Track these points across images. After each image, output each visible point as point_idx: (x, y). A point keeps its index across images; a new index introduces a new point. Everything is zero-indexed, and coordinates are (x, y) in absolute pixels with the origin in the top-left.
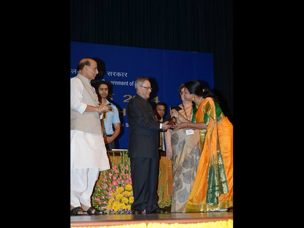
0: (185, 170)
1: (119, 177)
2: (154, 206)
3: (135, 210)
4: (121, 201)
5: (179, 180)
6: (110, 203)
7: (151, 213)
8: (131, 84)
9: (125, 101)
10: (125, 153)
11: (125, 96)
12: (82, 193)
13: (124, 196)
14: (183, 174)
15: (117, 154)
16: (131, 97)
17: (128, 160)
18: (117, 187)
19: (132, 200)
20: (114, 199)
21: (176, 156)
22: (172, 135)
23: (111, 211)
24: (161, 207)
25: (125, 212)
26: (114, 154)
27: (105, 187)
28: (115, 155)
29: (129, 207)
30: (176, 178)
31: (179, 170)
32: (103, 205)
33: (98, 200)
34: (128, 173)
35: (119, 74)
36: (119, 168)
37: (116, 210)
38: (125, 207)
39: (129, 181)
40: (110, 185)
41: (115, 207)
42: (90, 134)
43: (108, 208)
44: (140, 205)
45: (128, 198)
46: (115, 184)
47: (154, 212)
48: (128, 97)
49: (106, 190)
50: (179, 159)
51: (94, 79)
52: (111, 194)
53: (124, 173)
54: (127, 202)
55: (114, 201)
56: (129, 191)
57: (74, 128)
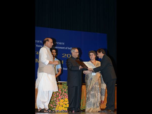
1: (61, 94)
2: (79, 109)
3: (69, 111)
4: (62, 106)
6: (57, 107)
7: (77, 112)
8: (66, 48)
9: (63, 57)
10: (65, 83)
12: (46, 102)
13: (64, 104)
15: (61, 84)
16: (66, 55)
17: (66, 87)
18: (61, 99)
19: (68, 106)
23: (57, 111)
24: (81, 109)
25: (65, 111)
26: (59, 84)
27: (55, 99)
28: (60, 84)
29: (66, 109)
31: (89, 92)
32: (54, 108)
33: (52, 105)
34: (66, 93)
35: (60, 43)
36: (62, 90)
37: (60, 110)
38: (64, 109)
39: (67, 97)
40: (57, 98)
41: (60, 109)
42: (50, 75)
43: (56, 109)
44: (72, 108)
45: (66, 105)
46: (59, 98)
47: (79, 112)
48: (64, 55)
49: (55, 101)
50: (89, 87)
52: (58, 103)
53: (64, 93)
54: (65, 107)
55: (59, 106)
56: (66, 101)
57: (43, 72)
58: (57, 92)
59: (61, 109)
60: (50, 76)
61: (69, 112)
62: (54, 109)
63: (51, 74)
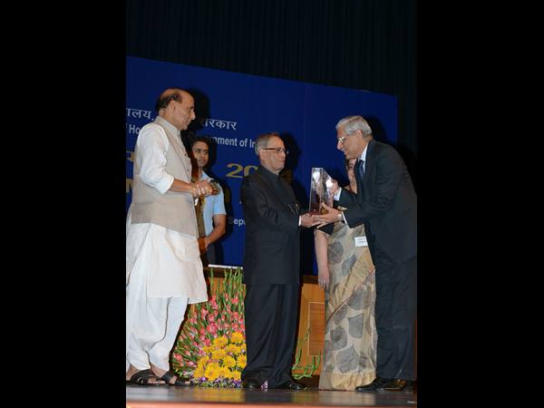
0: (352, 313)
1: (219, 316)
2: (285, 375)
3: (249, 381)
4: (221, 363)
5: (340, 330)
6: (200, 365)
8: (243, 143)
9: (230, 175)
10: (233, 273)
11: (230, 166)
12: (155, 344)
13: (228, 354)
14: (349, 319)
15: (219, 274)
16: (240, 168)
17: (238, 286)
18: (215, 337)
19: (242, 362)
20: (208, 358)
21: (336, 286)
22: (329, 245)
24: (296, 376)
25: (229, 384)
26: (212, 274)
27: (193, 334)
28: (215, 276)
29: (237, 376)
30: (333, 326)
31: (341, 312)
32: (187, 368)
33: (179, 357)
34: (237, 310)
35: (221, 124)
36: (221, 300)
37: (212, 379)
38: (228, 375)
39: (239, 325)
40: (202, 331)
41: (211, 374)
43: (197, 374)
44: (257, 371)
45: (235, 357)
46: (211, 329)
47: (285, 387)
48: (235, 168)
49: (195, 340)
50: (341, 291)
51: (186, 127)
52: (203, 348)
53: (229, 310)
54: (233, 366)
55: (208, 362)
56: (237, 345)
57: (147, 220)
58: (202, 305)
59: (214, 372)
60: (176, 237)
61: (246, 387)
62: (187, 373)
63: (182, 230)
